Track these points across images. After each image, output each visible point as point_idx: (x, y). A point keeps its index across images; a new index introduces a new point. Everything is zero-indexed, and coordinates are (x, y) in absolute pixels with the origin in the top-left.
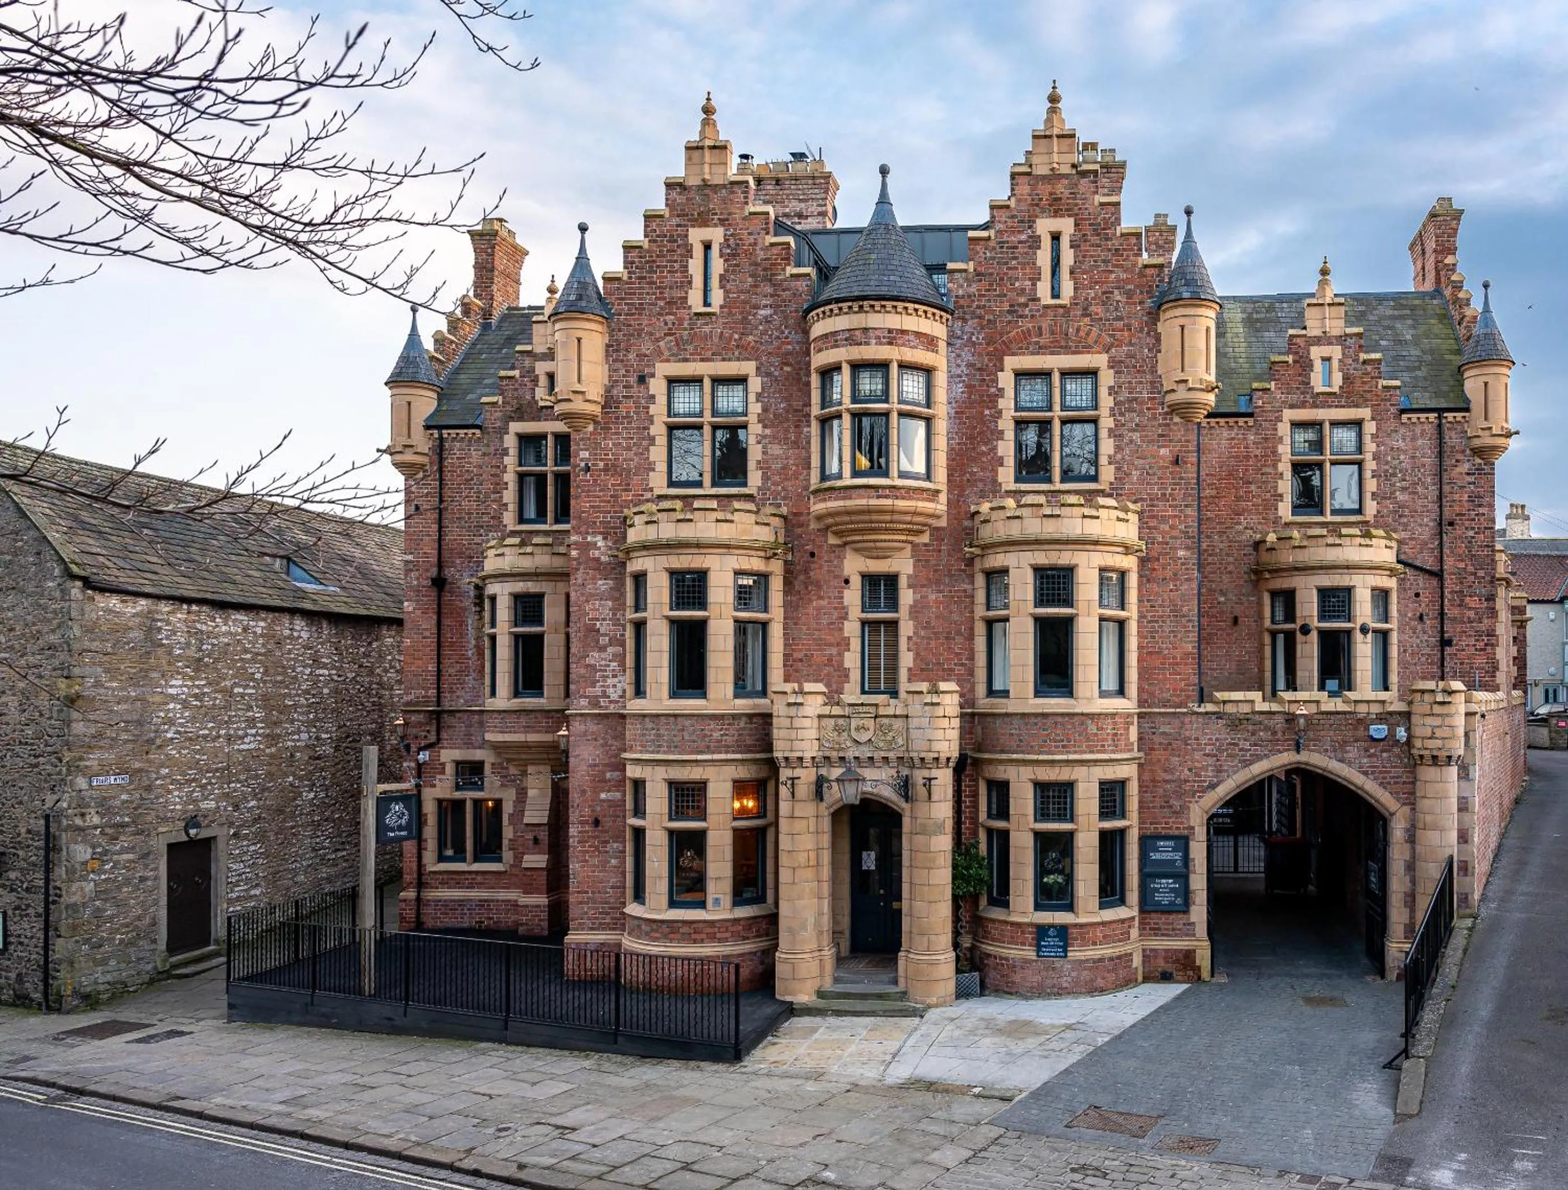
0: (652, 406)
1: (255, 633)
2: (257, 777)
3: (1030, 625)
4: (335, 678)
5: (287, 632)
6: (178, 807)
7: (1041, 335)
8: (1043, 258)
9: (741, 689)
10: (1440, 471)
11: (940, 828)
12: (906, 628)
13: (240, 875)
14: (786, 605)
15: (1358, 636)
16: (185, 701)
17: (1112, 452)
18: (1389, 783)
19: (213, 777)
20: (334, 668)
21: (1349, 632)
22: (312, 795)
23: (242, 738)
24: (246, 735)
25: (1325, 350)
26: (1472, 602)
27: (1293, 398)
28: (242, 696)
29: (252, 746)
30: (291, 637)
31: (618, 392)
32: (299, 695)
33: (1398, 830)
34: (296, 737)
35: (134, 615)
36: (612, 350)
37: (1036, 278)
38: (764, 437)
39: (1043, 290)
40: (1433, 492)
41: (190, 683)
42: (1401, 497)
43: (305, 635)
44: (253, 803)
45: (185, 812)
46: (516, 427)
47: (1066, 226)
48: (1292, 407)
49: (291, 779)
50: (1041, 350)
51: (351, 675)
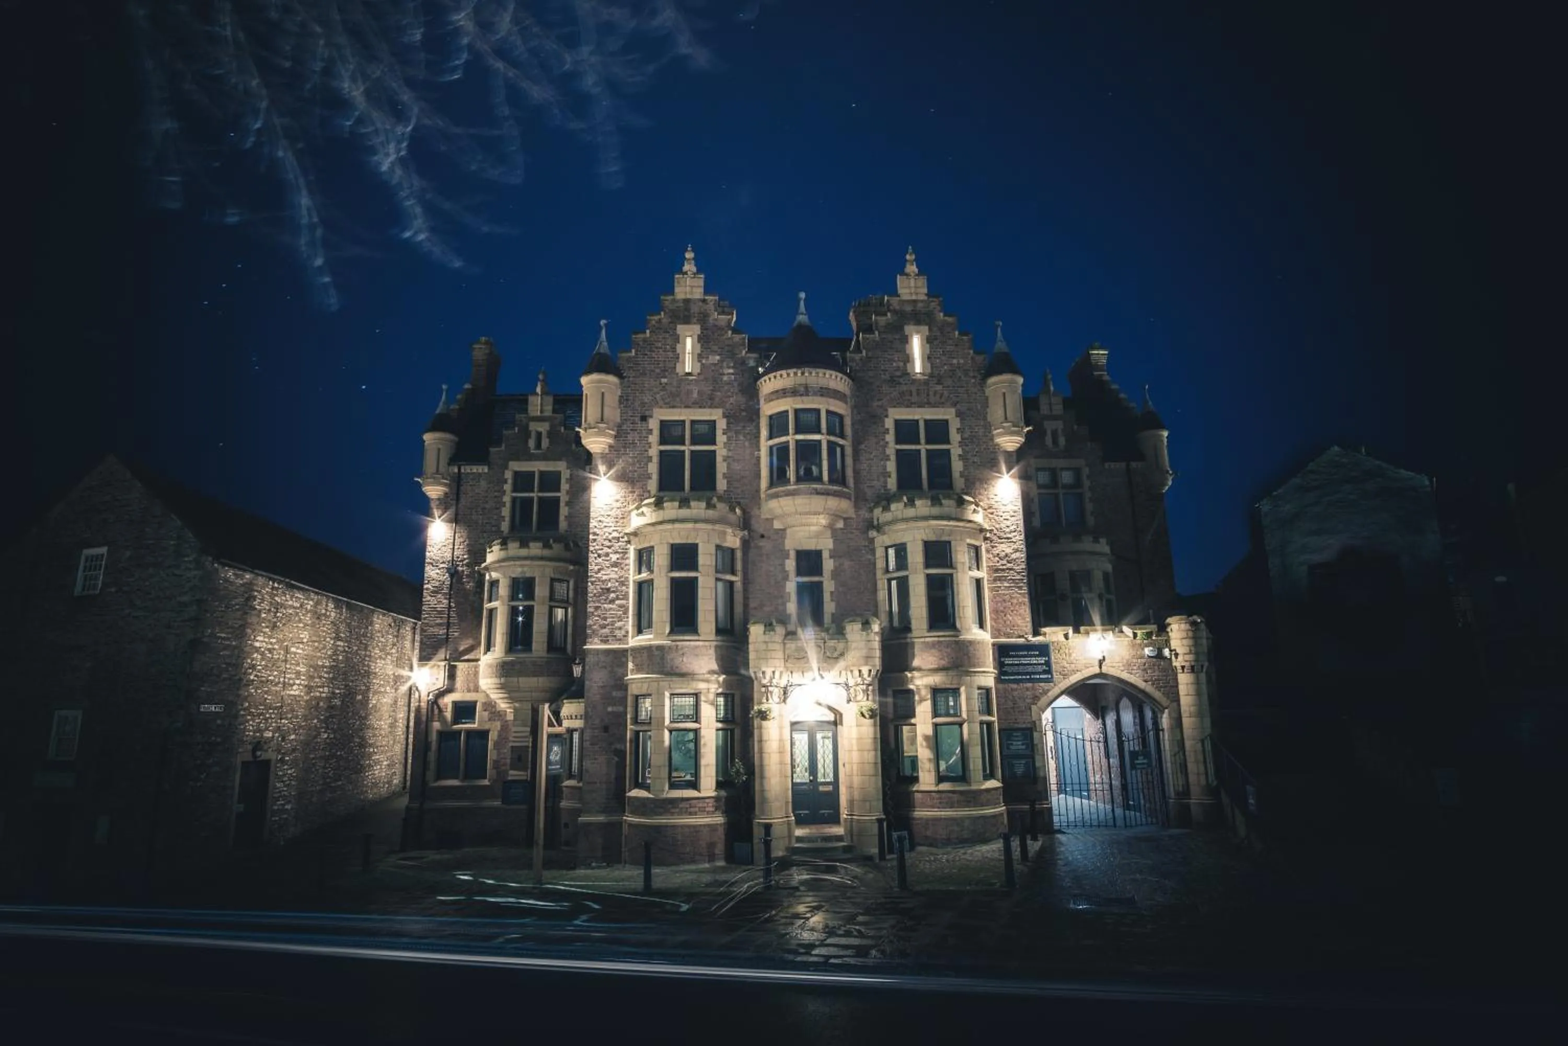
0: (650, 436)
1: (306, 609)
2: (297, 717)
3: (923, 581)
4: (347, 649)
5: (323, 611)
6: (251, 733)
7: (911, 395)
8: (910, 349)
12: (828, 587)
13: (280, 792)
14: (745, 571)
16: (263, 652)
17: (962, 469)
18: (1161, 687)
19: (273, 713)
20: (347, 641)
21: (1090, 600)
22: (326, 736)
23: (292, 685)
24: (294, 684)
25: (1053, 424)
27: (1036, 452)
28: (295, 653)
29: (297, 693)
30: (325, 615)
31: (627, 426)
32: (325, 658)
34: (321, 690)
35: (242, 585)
36: (623, 400)
37: (906, 361)
38: (728, 457)
39: (911, 367)
40: (1128, 511)
41: (266, 640)
43: (333, 614)
44: (293, 737)
45: (254, 737)
46: (513, 465)
47: (924, 330)
48: (1036, 457)
49: (315, 721)
50: (912, 406)
51: (355, 648)
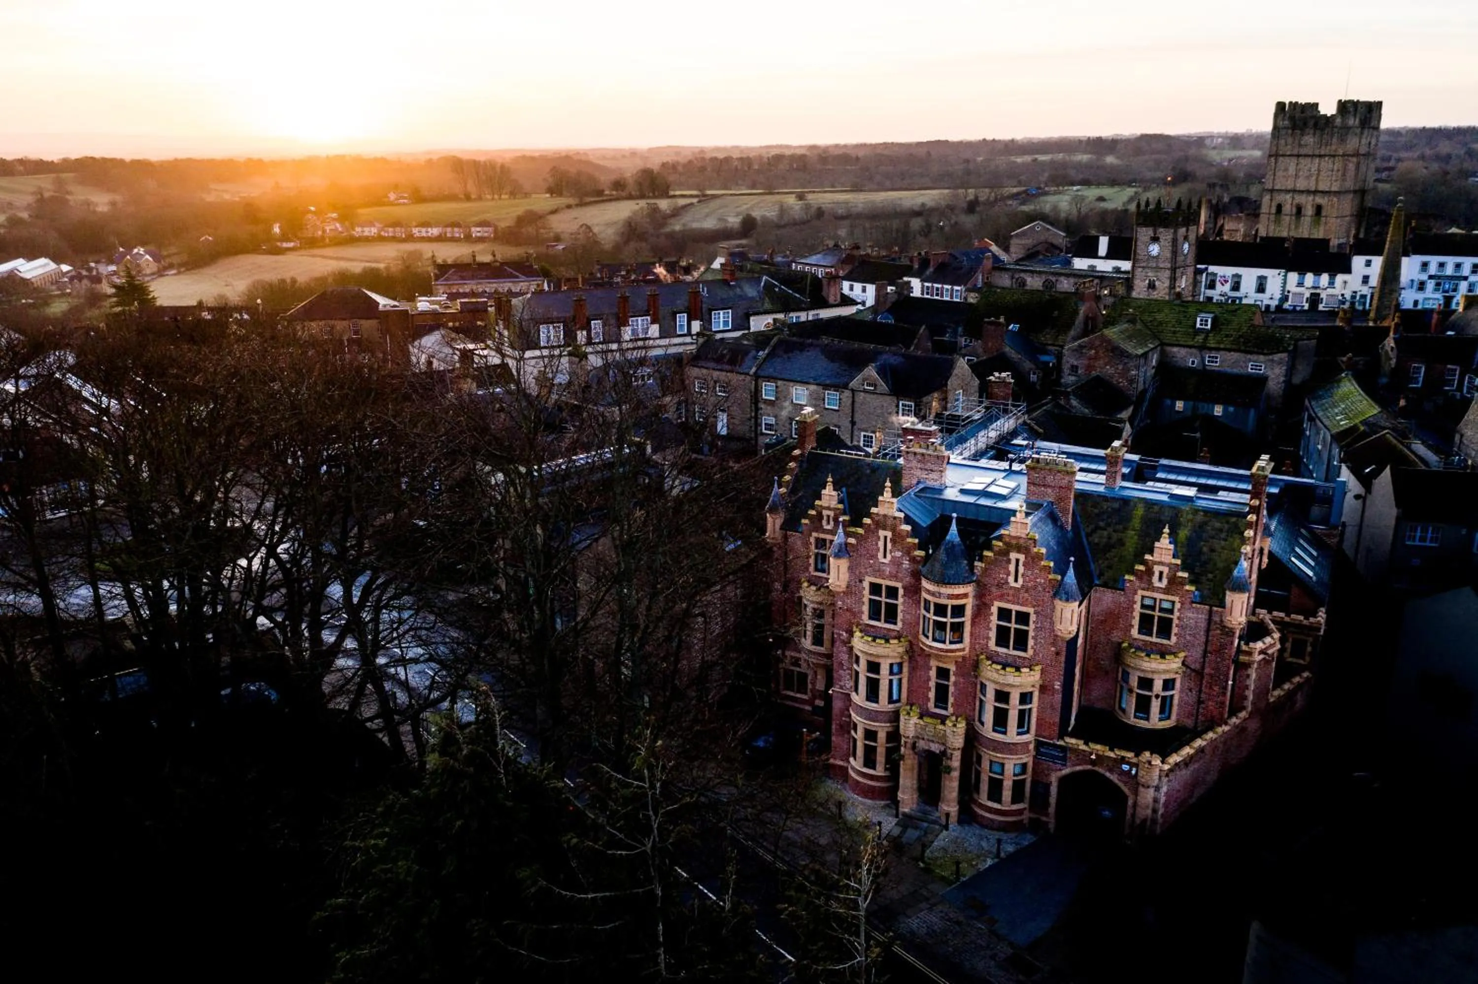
0: (864, 591)
3: (992, 709)
7: (1009, 596)
8: (1012, 568)
9: (891, 701)
10: (1208, 631)
11: (955, 769)
12: (951, 689)
14: (910, 673)
15: (1154, 699)
17: (1033, 645)
18: (1128, 786)
21: (1150, 697)
25: (1161, 568)
26: (1216, 688)
27: (1143, 585)
31: (853, 583)
33: (1130, 802)
36: (850, 569)
37: (1008, 574)
38: (904, 611)
39: (1011, 579)
40: (1203, 639)
42: (1188, 638)
46: (815, 534)
47: (1022, 557)
48: (1143, 589)
50: (1008, 601)
